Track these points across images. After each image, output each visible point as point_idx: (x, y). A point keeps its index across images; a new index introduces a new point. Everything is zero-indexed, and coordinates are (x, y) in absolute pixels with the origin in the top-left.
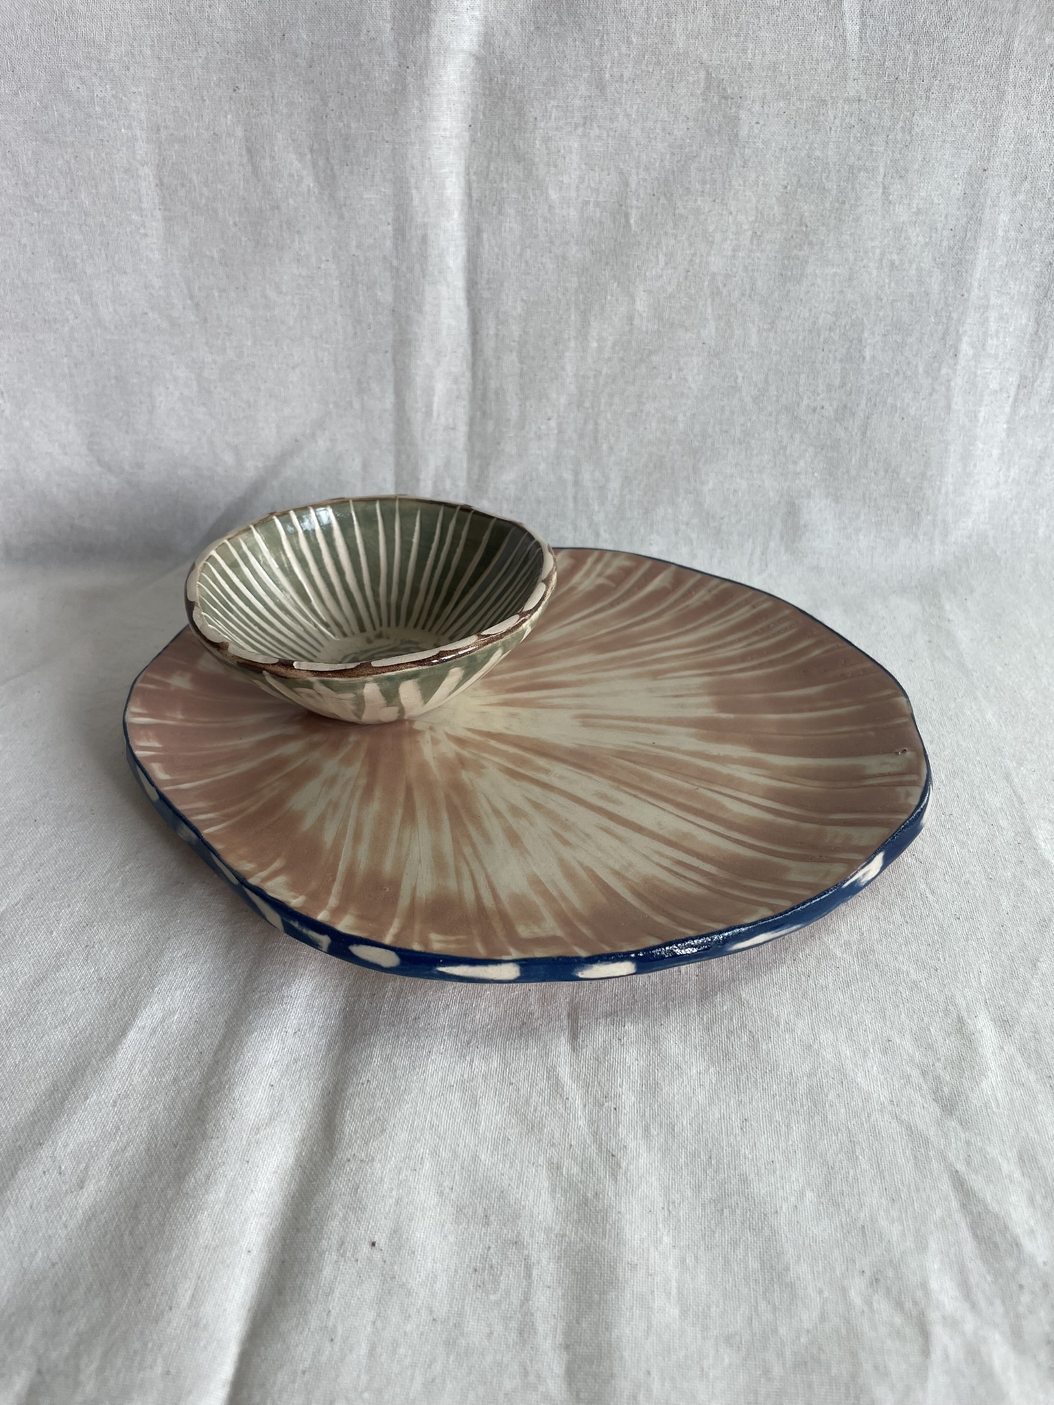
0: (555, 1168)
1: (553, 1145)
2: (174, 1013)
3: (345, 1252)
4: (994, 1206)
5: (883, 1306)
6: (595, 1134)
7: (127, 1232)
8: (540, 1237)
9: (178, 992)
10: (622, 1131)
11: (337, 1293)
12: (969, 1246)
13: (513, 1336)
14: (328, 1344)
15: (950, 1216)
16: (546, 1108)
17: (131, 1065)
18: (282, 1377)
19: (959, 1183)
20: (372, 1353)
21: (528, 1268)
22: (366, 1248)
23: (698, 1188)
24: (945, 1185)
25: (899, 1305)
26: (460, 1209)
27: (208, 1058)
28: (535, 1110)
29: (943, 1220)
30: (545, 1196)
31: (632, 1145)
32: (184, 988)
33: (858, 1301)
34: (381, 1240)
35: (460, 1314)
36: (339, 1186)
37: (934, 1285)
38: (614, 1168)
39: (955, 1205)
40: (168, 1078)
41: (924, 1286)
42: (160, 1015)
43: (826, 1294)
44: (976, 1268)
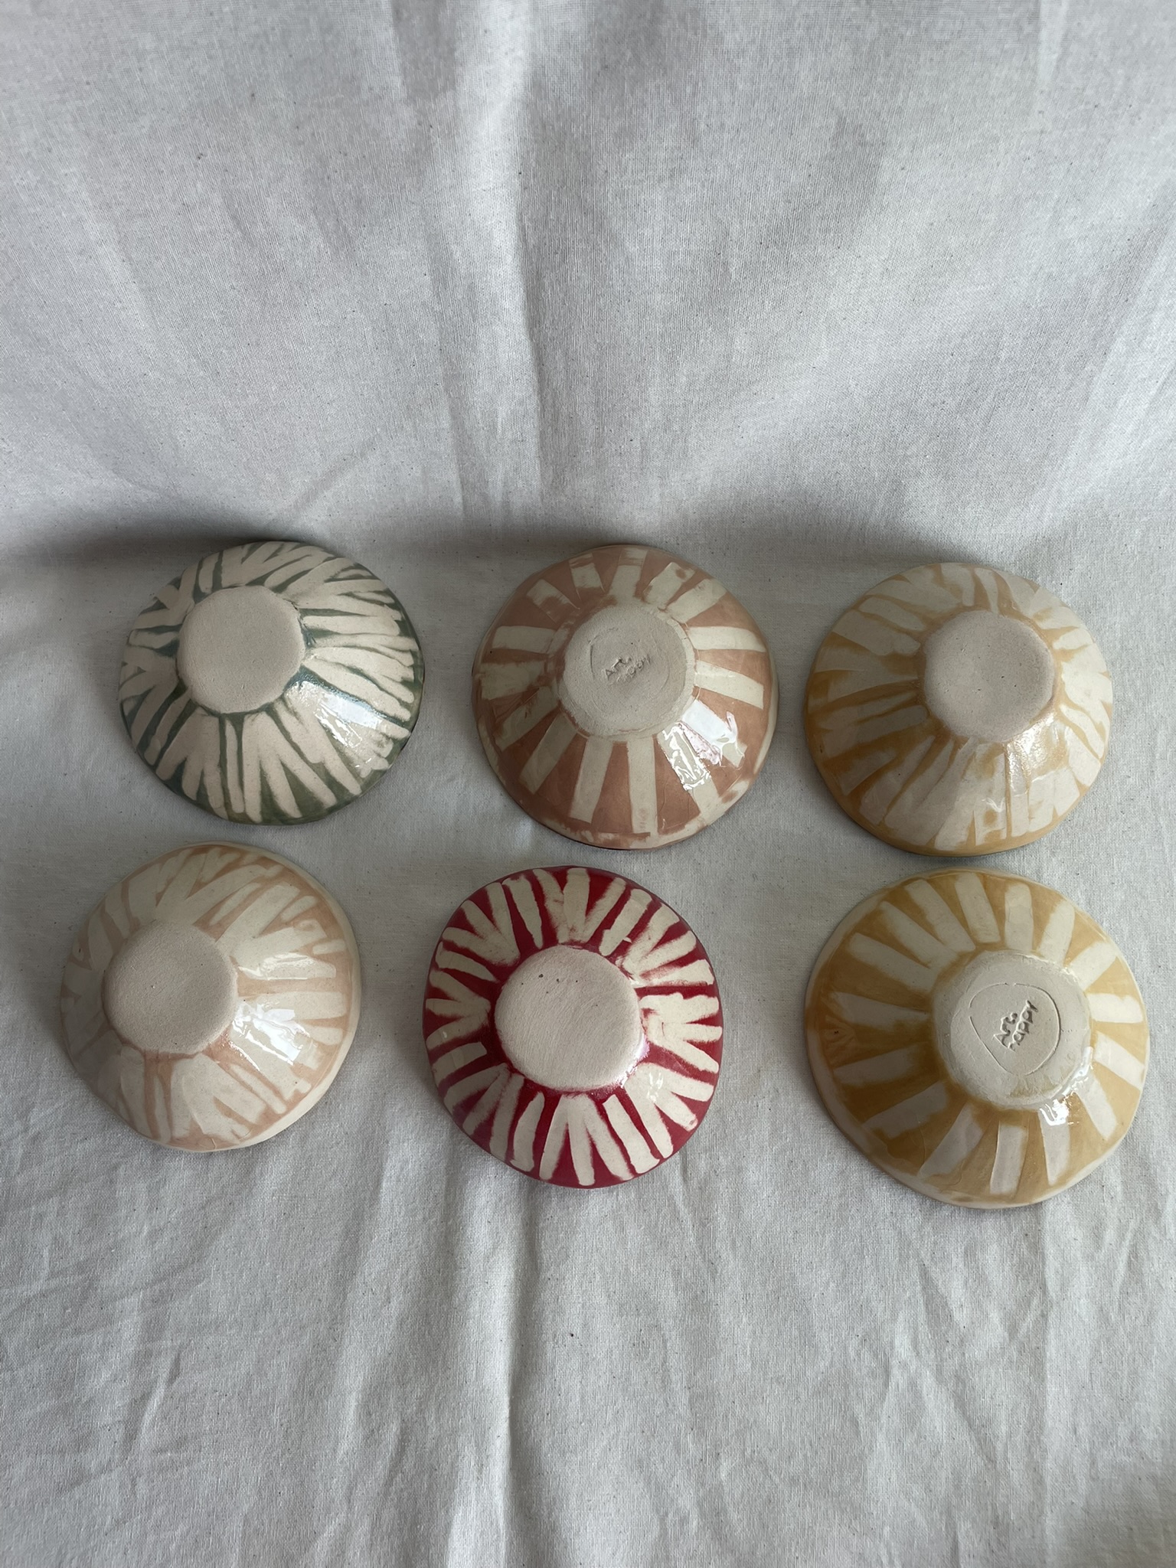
0: (677, 1273)
1: (675, 1257)
2: (407, 1162)
3: (558, 1342)
4: (942, 1290)
5: (867, 1356)
6: (701, 1247)
7: (427, 1332)
8: (671, 1322)
9: (406, 1144)
10: (718, 1245)
11: (557, 1366)
12: (922, 1317)
13: (659, 1384)
14: (558, 1397)
15: (914, 1296)
16: (668, 1229)
17: (392, 1208)
18: (537, 1417)
19: (924, 1273)
20: (582, 1398)
21: (665, 1342)
22: (569, 1337)
23: (764, 1284)
24: (915, 1275)
25: (876, 1355)
26: (621, 1306)
27: (441, 1200)
28: (662, 1231)
29: (909, 1298)
30: (672, 1294)
31: (724, 1256)
32: (408, 1140)
33: (852, 1354)
34: (577, 1331)
35: (629, 1373)
36: (547, 1296)
37: (897, 1343)
38: (713, 1273)
39: (919, 1288)
40: (419, 1217)
41: (892, 1344)
42: (398, 1165)
43: (835, 1349)
44: (923, 1329)
